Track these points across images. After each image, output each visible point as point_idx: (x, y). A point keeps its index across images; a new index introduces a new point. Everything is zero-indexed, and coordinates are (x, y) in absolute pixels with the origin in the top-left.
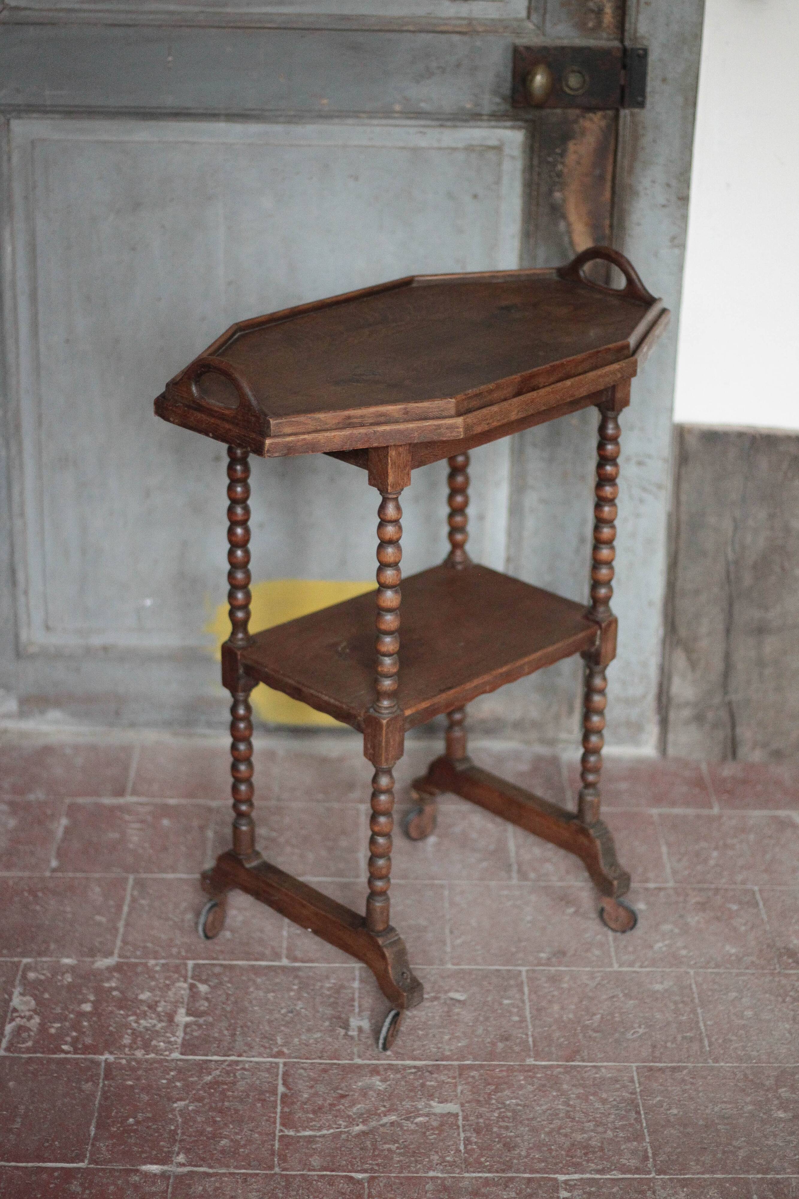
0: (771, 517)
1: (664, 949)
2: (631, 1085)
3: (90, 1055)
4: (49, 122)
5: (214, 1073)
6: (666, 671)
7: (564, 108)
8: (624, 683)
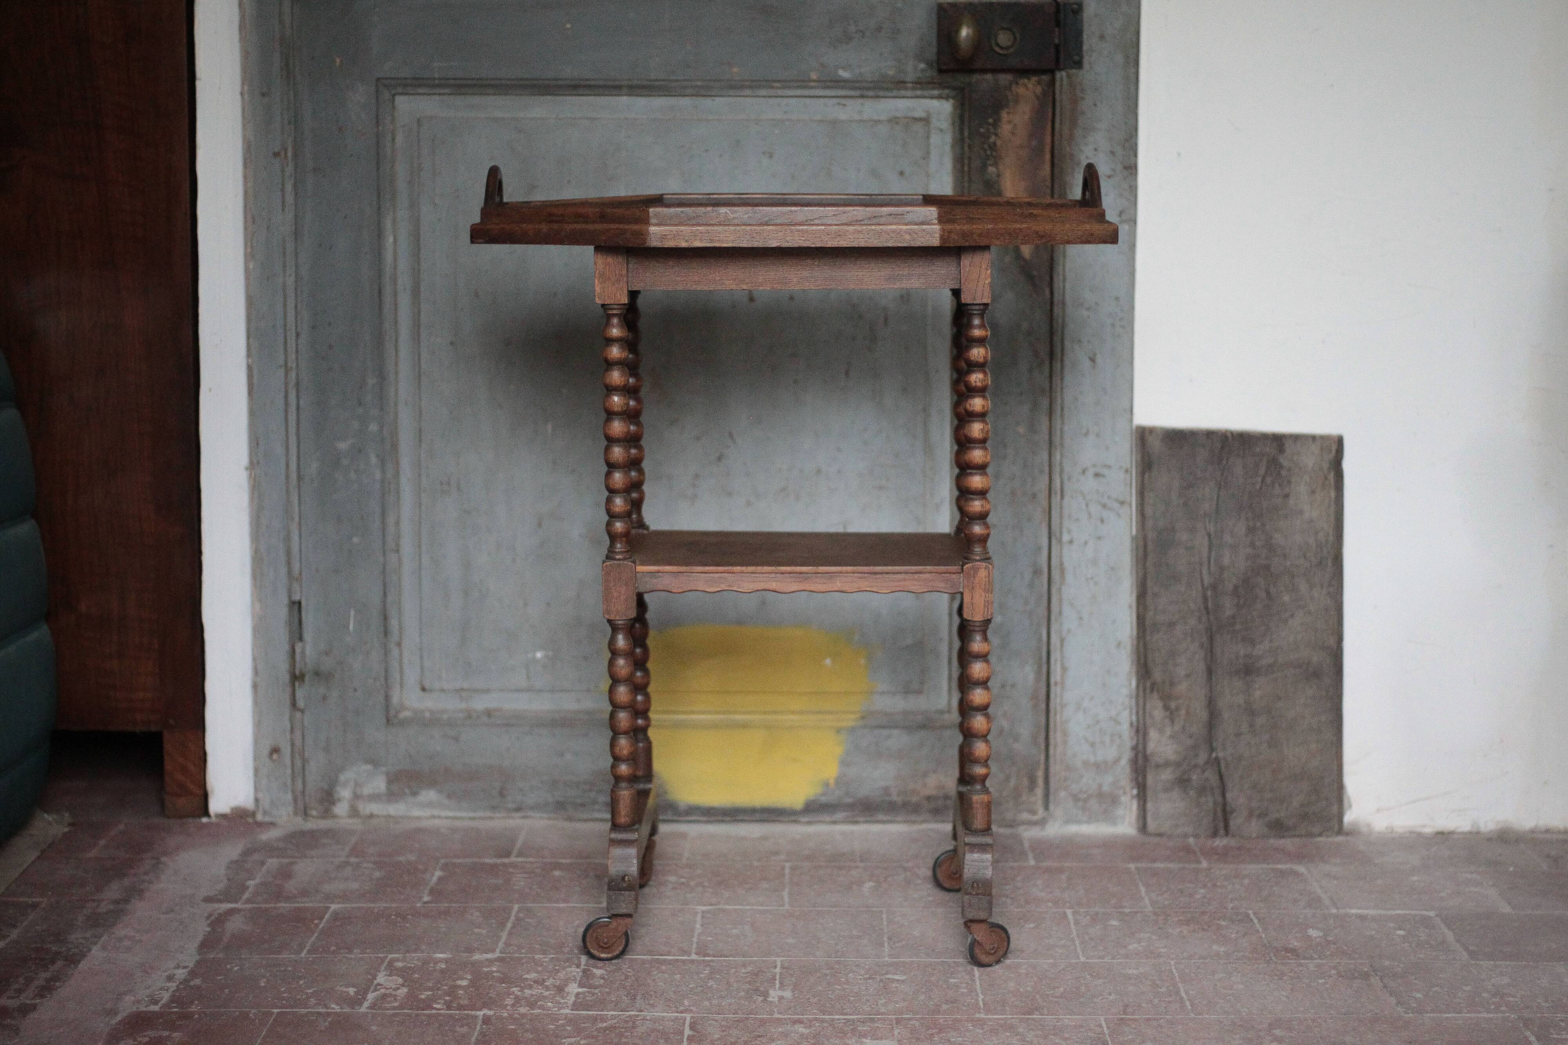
0: (1251, 530)
1: (1140, 948)
2: (1098, 1029)
3: (466, 1012)
4: (437, 97)
5: (610, 1022)
6: (1141, 726)
7: (994, 71)
8: (1093, 745)
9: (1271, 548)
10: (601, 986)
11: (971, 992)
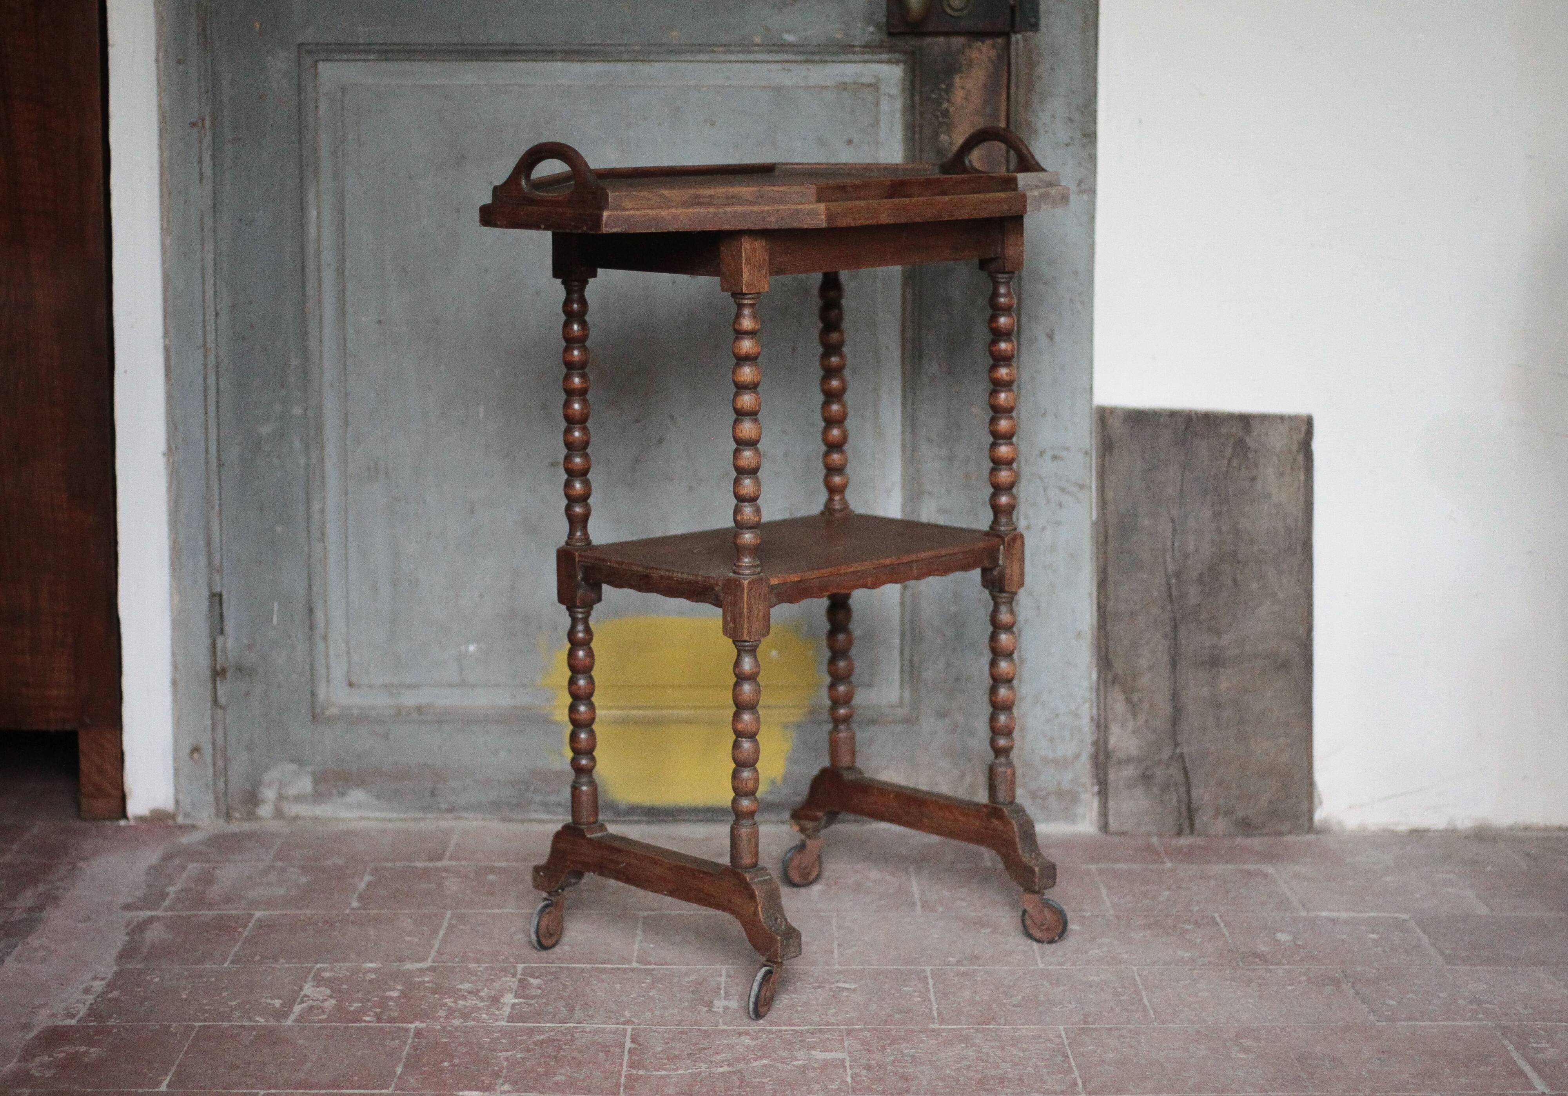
0: (1217, 515)
1: (1101, 954)
2: (1057, 1040)
3: (397, 1025)
4: (360, 63)
5: (547, 1035)
6: (1102, 721)
7: (947, 34)
8: (1051, 740)
9: (1237, 532)
10: (539, 997)
11: (924, 1001)
